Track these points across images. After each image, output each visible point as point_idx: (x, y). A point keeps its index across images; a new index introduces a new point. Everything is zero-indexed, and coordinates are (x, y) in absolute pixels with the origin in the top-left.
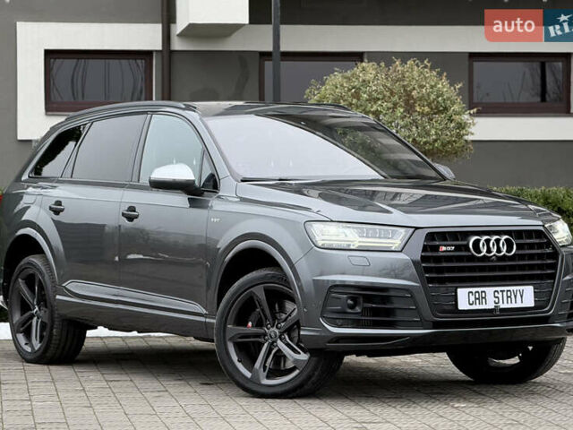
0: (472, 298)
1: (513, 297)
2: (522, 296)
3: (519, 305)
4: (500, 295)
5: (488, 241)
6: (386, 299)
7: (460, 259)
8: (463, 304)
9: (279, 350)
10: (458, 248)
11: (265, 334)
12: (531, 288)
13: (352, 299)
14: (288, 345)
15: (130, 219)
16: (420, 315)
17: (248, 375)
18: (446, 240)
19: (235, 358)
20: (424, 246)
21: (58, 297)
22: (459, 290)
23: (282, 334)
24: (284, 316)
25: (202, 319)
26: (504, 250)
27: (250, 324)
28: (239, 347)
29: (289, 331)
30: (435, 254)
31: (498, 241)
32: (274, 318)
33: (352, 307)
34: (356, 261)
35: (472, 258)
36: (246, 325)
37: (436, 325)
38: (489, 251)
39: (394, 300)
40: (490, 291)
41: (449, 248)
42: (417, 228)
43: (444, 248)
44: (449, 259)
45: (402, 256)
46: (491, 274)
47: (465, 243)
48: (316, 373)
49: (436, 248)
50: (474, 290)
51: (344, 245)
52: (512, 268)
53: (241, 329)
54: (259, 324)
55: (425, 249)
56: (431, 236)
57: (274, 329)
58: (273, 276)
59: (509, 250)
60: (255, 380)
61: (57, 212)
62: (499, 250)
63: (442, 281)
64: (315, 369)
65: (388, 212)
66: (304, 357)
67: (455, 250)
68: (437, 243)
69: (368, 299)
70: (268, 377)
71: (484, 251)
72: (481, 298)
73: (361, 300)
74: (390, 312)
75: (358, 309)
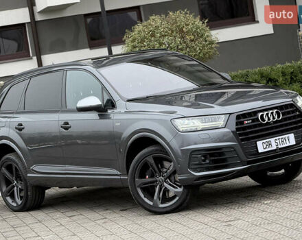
0: (265, 145)
4: (278, 141)
5: (267, 114)
6: (222, 154)
7: (255, 126)
8: (261, 150)
9: (166, 188)
10: (253, 121)
11: (156, 181)
13: (203, 156)
14: (170, 185)
15: (66, 129)
16: (240, 159)
17: (151, 203)
18: (246, 117)
19: (142, 196)
20: (237, 123)
21: (28, 175)
22: (258, 143)
23: (165, 179)
24: (165, 170)
25: (119, 177)
26: (276, 117)
27: (147, 177)
28: (143, 190)
29: (169, 177)
30: (242, 126)
31: (272, 113)
32: (160, 172)
33: (204, 161)
34: (202, 136)
35: (261, 125)
36: (145, 177)
37: (249, 163)
38: (269, 119)
39: (226, 153)
40: (272, 140)
42: (230, 114)
44: (249, 127)
45: (226, 130)
46: (272, 131)
47: (256, 117)
48: (188, 197)
49: (242, 123)
50: (265, 141)
51: (194, 129)
52: (281, 126)
53: (143, 180)
54: (152, 176)
55: (237, 124)
56: (238, 117)
57: (161, 177)
58: (157, 150)
59: (279, 117)
60: (155, 206)
61: (20, 130)
62: (274, 118)
63: (248, 139)
64: (187, 195)
65: (212, 107)
66: (180, 190)
67: (252, 122)
68: (242, 120)
69: (212, 155)
70: (162, 203)
71: (267, 119)
72: (269, 144)
73: (208, 156)
74: (225, 160)
75: (207, 161)
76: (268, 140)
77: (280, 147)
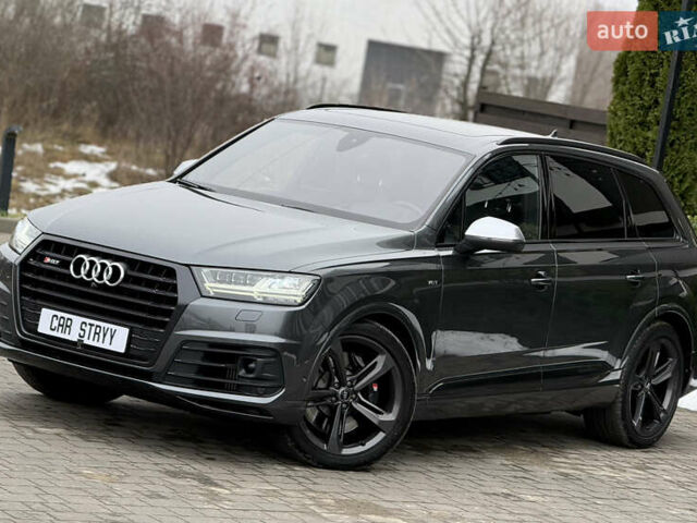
0: (56, 323)
1: (102, 335)
2: (112, 337)
3: (106, 346)
4: (87, 329)
12: (127, 331)
40: (77, 320)
41: (53, 261)
43: (48, 260)
50: (60, 314)
62: (100, 277)
72: (66, 326)
76: (67, 316)
77: (86, 341)
